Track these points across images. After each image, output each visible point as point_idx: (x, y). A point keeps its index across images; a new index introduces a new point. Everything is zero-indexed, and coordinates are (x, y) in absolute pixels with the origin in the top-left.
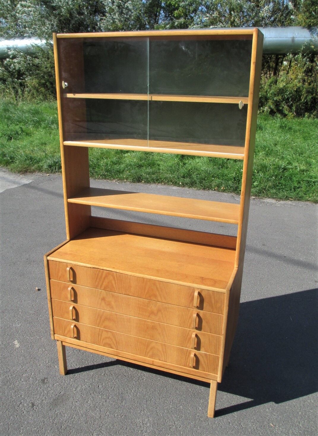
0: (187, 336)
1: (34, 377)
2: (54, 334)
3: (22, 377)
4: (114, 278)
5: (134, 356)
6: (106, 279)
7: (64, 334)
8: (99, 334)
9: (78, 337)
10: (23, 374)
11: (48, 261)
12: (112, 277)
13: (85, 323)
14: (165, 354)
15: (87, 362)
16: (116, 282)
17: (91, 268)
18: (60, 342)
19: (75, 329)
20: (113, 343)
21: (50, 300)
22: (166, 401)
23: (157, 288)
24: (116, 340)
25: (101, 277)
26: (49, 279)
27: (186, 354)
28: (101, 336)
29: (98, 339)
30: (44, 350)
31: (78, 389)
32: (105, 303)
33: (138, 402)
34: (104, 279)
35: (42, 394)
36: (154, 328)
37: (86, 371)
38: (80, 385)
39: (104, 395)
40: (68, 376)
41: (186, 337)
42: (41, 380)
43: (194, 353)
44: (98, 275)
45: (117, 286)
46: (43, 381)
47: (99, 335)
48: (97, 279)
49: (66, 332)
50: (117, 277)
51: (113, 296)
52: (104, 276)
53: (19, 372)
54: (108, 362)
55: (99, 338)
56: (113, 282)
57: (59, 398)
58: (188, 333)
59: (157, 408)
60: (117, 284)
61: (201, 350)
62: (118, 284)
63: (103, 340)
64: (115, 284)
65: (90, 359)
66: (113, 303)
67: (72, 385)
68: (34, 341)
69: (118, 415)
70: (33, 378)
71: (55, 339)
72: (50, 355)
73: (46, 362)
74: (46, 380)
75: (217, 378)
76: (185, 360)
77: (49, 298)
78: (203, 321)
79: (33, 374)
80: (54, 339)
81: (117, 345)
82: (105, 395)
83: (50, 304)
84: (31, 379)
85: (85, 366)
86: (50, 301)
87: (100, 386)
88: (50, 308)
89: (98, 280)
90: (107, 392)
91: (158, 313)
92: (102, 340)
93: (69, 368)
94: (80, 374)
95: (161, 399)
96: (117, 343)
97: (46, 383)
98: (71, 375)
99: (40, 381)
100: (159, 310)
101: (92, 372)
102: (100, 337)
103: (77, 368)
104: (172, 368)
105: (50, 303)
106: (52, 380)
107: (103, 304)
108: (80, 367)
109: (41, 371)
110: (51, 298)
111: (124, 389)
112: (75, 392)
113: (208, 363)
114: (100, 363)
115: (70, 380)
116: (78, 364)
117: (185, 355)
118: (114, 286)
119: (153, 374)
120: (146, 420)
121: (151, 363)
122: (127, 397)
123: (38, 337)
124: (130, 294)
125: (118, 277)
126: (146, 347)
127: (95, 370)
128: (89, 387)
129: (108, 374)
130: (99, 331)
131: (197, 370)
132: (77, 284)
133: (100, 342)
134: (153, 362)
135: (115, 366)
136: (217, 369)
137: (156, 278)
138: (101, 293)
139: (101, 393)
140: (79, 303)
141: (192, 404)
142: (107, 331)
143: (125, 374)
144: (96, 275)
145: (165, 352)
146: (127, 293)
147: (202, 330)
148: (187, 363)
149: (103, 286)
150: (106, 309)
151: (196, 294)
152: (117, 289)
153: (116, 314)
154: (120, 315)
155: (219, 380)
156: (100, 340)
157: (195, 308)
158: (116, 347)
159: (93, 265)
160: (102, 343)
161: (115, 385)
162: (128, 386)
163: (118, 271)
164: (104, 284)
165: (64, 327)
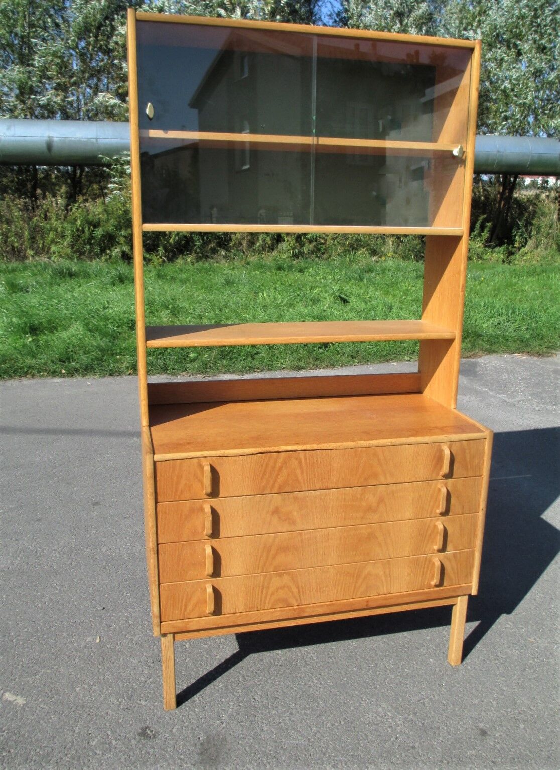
0: (426, 532)
1: (119, 737)
3: (92, 748)
4: (300, 462)
5: (333, 605)
6: (283, 468)
8: (263, 586)
9: (217, 611)
10: (88, 743)
11: (155, 463)
12: (296, 462)
13: (234, 573)
14: (389, 579)
15: (192, 673)
16: (304, 468)
17: (253, 454)
18: (170, 637)
20: (292, 593)
21: (155, 549)
23: (379, 460)
24: (298, 587)
25: (274, 467)
26: (156, 503)
27: (424, 564)
28: (268, 588)
29: (261, 597)
31: (224, 718)
32: (279, 518)
34: (281, 468)
35: (167, 756)
36: (371, 537)
37: (206, 685)
38: (221, 711)
39: (277, 707)
41: (424, 535)
42: (139, 736)
43: (437, 559)
44: (267, 465)
45: (305, 477)
46: (143, 734)
47: (263, 588)
48: (264, 474)
49: (190, 608)
50: (305, 459)
51: (296, 499)
52: (279, 465)
53: (75, 742)
55: (264, 595)
56: (298, 471)
57: (206, 747)
58: (429, 526)
59: (376, 687)
60: (305, 474)
61: (448, 549)
62: (307, 473)
63: (271, 597)
64: (302, 473)
66: (295, 514)
67: (207, 718)
69: (332, 725)
70: (117, 739)
71: (162, 632)
73: (113, 704)
75: (471, 588)
76: (422, 577)
77: (151, 544)
78: (452, 496)
79: (109, 733)
80: (159, 633)
81: (299, 596)
82: (280, 707)
84: (114, 742)
85: (196, 679)
86: (156, 552)
87: (255, 697)
88: (155, 566)
89: (267, 476)
90: (277, 700)
91: (378, 506)
92: (268, 598)
94: (201, 695)
95: (368, 673)
96: (299, 592)
97: (154, 736)
98: (186, 702)
99: (137, 737)
100: (381, 500)
101: (219, 683)
102: (265, 590)
103: (185, 688)
104: (400, 601)
106: (161, 726)
107: (275, 520)
108: (190, 684)
109: (120, 721)
110: (157, 545)
111: (299, 684)
112: (224, 725)
113: (457, 568)
114: (217, 665)
117: (422, 569)
118: (300, 477)
120: (380, 709)
121: (364, 606)
122: (317, 693)
123: (49, 671)
124: (330, 486)
125: (308, 458)
126: (355, 579)
127: (220, 678)
128: (240, 706)
129: (249, 674)
130: (264, 580)
131: (441, 588)
132: (220, 496)
133: (265, 603)
134: (367, 602)
135: (248, 658)
136: (471, 574)
137: (378, 441)
138: (271, 501)
139: (270, 707)
140: (222, 535)
141: (416, 661)
142: (281, 575)
143: (277, 663)
144: (262, 466)
145: (389, 576)
146: (325, 485)
147: (450, 514)
148: (425, 581)
149: (277, 485)
150: (280, 530)
151: (447, 452)
152: (304, 484)
153: (300, 535)
154: (307, 533)
155: (474, 592)
156: (266, 597)
157: (441, 477)
158: (297, 600)
159: (257, 449)
160: (269, 603)
161: (279, 684)
162: (300, 677)
163: (308, 447)
164: (280, 479)
165: (184, 600)
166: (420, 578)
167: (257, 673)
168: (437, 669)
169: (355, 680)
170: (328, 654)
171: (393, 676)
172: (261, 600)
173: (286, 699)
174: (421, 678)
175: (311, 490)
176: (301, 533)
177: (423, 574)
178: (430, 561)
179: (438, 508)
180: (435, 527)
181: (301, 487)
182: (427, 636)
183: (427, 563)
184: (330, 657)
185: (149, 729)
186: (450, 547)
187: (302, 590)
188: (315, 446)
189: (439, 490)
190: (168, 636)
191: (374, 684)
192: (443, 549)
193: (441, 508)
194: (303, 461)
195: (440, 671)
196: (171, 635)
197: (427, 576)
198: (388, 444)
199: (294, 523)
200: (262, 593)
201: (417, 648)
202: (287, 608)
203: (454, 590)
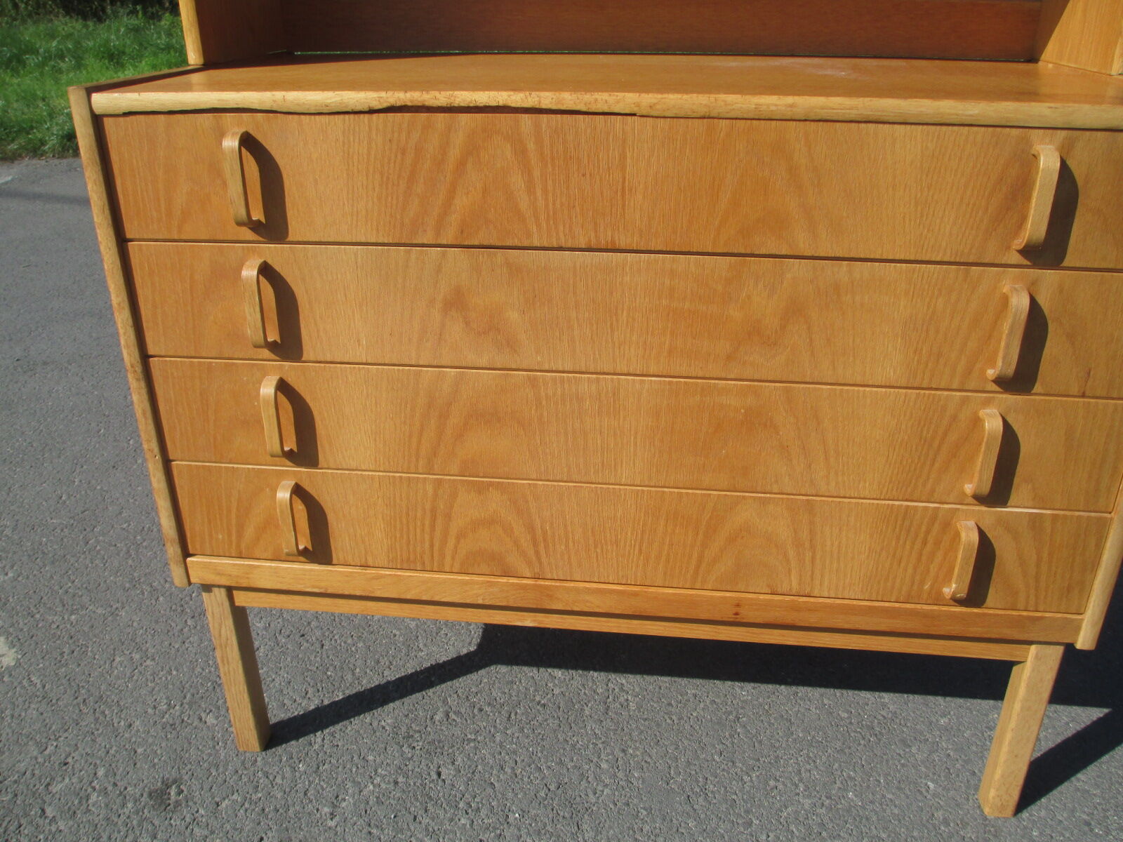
0: (945, 434)
1: (110, 788)
2: (186, 554)
3: (47, 798)
4: (521, 152)
5: (636, 594)
6: (469, 166)
7: (238, 546)
8: (434, 511)
9: (319, 551)
10: (48, 784)
11: (97, 121)
12: (508, 150)
13: (353, 464)
14: (808, 555)
15: (349, 677)
16: (537, 173)
17: (372, 111)
18: (220, 594)
19: (300, 507)
20: (516, 543)
21: (139, 369)
22: (772, 783)
24: (531, 528)
25: (440, 162)
26: (122, 241)
27: (928, 532)
28: (448, 517)
29: (432, 539)
30: (137, 656)
31: (344, 804)
32: (467, 324)
33: (649, 810)
34: (461, 165)
37: (359, 714)
38: (349, 785)
39: (478, 810)
40: (280, 750)
41: (937, 445)
42: (150, 795)
43: (971, 524)
44: (419, 152)
45: (541, 203)
46: (160, 797)
47: (434, 519)
48: (412, 179)
49: (249, 532)
50: (540, 144)
51: (514, 270)
52: (454, 153)
53: (28, 774)
54: (444, 659)
55: (438, 533)
56: (517, 181)
58: (954, 418)
59: (750, 824)
60: (539, 193)
61: (1014, 498)
62: (545, 191)
63: (458, 539)
64: (530, 189)
65: (359, 663)
66: (513, 315)
67: (311, 793)
68: (86, 629)
70: (105, 791)
71: (193, 580)
72: (170, 672)
73: (155, 707)
74: (173, 791)
75: (1078, 630)
76: (915, 568)
77: (129, 355)
78: (1052, 327)
79: (101, 772)
80: (185, 581)
81: (537, 553)
82: (483, 812)
83: (144, 391)
84: (94, 797)
85: (348, 693)
86: (141, 376)
87: (444, 771)
88: (144, 413)
89: (419, 188)
90: (489, 790)
91: (784, 327)
92: (451, 543)
93: (276, 715)
94: (332, 735)
95: (746, 778)
96: (535, 544)
97: (178, 803)
98: (293, 742)
99: (145, 798)
100: (794, 310)
101: (389, 715)
102: (440, 522)
103: (312, 707)
104: (840, 622)
105: (143, 384)
106: (206, 787)
107: (456, 327)
108: (326, 702)
109: (140, 750)
110: (145, 357)
111: (561, 763)
112: (331, 823)
113: (1038, 564)
114: (410, 671)
115: (294, 769)
116: (311, 691)
117: (918, 546)
118: (524, 203)
119: (655, 677)
121: (729, 616)
122: (592, 799)
123: (99, 611)
124: (623, 242)
125: (546, 139)
126: (701, 536)
127: (398, 703)
128: (396, 783)
129: (463, 710)
130: (436, 495)
131: (976, 610)
132: (290, 238)
133: (442, 556)
134: (738, 605)
135: (482, 672)
136: (1083, 588)
137: (790, 100)
138: (439, 270)
139: (461, 805)
140: (308, 353)
141: (886, 775)
142: (481, 489)
143: (538, 698)
144: (403, 153)
145: (807, 545)
146: (605, 238)
147: (1038, 388)
148: (922, 582)
149: (454, 219)
150: (471, 358)
151: (1048, 161)
152: (539, 226)
153: (533, 383)
154: (554, 379)
155: (1085, 640)
156: (444, 541)
157: (1016, 258)
158: (529, 563)
159: (383, 94)
160: (453, 558)
161: (515, 752)
162: (574, 746)
163: (547, 99)
164: (462, 202)
165: (234, 510)
166: (910, 571)
167: (481, 710)
168: (939, 815)
169: (704, 789)
170: (670, 704)
171: (807, 803)
172: (432, 546)
173: (510, 795)
174: (884, 829)
175: (560, 249)
176: (535, 378)
177: (919, 559)
178: (947, 525)
179: (992, 363)
180: (977, 422)
181: (529, 235)
182: (943, 715)
183: (936, 527)
184: (669, 713)
185: (179, 787)
186: (1020, 491)
187: (545, 540)
188: (568, 99)
189: (1005, 300)
190: (216, 590)
191: (747, 812)
192: (998, 493)
193: (1005, 359)
194: (531, 146)
195: (946, 822)
196: (223, 591)
197: (933, 568)
198: (824, 114)
199: (511, 344)
200: (433, 527)
201: (903, 741)
202: (504, 580)
203: (1019, 622)
